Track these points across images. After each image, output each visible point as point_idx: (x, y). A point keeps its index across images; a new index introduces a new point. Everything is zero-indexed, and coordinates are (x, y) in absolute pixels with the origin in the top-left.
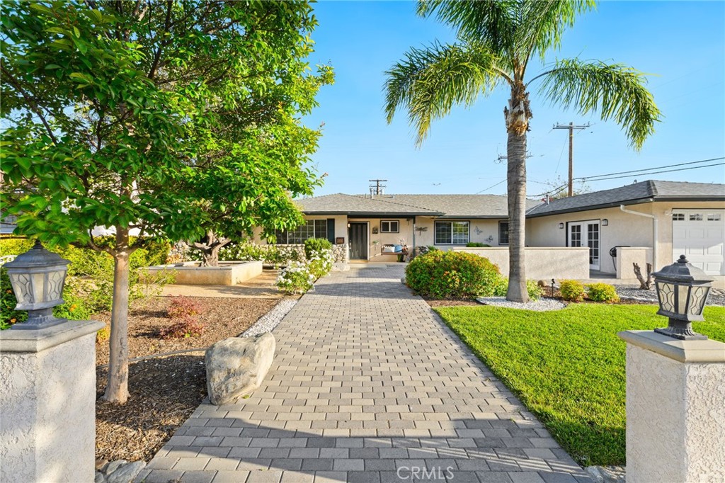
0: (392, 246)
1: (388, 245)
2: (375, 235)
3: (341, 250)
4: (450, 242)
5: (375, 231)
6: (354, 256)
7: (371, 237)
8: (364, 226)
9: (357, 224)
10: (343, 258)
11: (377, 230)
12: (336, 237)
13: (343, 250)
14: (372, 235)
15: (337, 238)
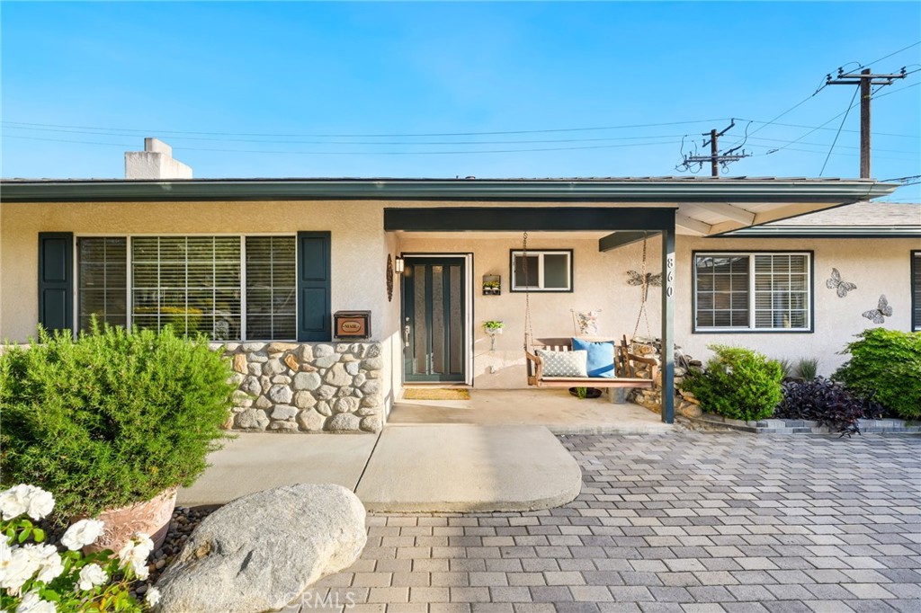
0: (572, 345)
1: (551, 343)
2: (491, 298)
3: (354, 367)
4: (746, 322)
5: (491, 289)
6: (421, 370)
7: (480, 308)
8: (454, 270)
9: (429, 262)
10: (363, 404)
11: (499, 280)
12: (334, 311)
13: (362, 366)
14: (480, 299)
15: (338, 316)
